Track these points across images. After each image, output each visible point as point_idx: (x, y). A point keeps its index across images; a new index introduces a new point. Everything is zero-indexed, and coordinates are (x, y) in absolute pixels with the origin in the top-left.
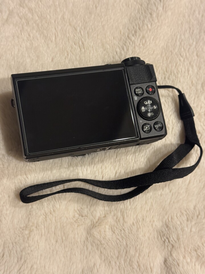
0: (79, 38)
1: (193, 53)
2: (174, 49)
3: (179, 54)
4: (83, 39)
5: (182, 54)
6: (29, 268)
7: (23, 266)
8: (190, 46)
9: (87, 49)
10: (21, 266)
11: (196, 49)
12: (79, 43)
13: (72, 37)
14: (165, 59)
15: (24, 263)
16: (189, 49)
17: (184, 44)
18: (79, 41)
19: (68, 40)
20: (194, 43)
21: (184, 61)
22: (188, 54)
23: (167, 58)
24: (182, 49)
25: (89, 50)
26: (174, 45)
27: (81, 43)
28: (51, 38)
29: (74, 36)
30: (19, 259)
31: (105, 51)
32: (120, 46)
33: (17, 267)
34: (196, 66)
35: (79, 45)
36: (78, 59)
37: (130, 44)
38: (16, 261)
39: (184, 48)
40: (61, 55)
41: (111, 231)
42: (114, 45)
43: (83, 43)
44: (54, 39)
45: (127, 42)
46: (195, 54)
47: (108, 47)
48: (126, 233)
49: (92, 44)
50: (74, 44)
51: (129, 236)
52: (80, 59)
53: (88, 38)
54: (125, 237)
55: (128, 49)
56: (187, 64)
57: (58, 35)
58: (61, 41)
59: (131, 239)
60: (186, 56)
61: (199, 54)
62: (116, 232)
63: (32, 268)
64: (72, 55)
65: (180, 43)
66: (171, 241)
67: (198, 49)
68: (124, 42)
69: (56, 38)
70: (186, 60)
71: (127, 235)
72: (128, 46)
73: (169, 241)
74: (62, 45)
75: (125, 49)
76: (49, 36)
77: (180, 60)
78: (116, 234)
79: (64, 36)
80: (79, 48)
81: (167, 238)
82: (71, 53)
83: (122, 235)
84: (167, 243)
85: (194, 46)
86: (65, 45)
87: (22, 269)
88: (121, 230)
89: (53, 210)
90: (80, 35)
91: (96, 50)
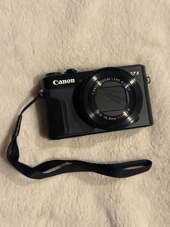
0: (31, 5)
1: (122, 10)
2: (108, 9)
3: (112, 12)
4: (34, 6)
5: (114, 12)
6: (14, 189)
7: (9, 188)
8: (120, 4)
9: (38, 13)
10: (7, 188)
11: (125, 7)
12: (31, 9)
13: (24, 4)
14: (102, 16)
15: (9, 185)
16: (119, 7)
17: (115, 4)
18: (31, 7)
19: (22, 7)
20: (123, 2)
21: (116, 17)
22: (119, 12)
23: (103, 15)
24: (114, 8)
25: (40, 13)
26: (107, 5)
27: (32, 9)
28: (7, 7)
29: (27, 3)
30: (5, 183)
31: (53, 13)
32: (65, 9)
33: (5, 189)
34: (126, 20)
35: (32, 11)
36: (32, 21)
37: (72, 6)
38: (3, 185)
39: (115, 7)
40: (18, 20)
41: (70, 152)
42: (60, 8)
43: (34, 9)
44: (10, 8)
45: (70, 4)
46: (124, 11)
47: (56, 9)
48: (81, 152)
49: (42, 8)
50: (27, 10)
51: (84, 154)
52: (34, 21)
53: (38, 4)
54: (81, 155)
55: (71, 10)
56: (119, 20)
57: (12, 5)
58: (16, 9)
59: (85, 156)
60: (117, 13)
61: (127, 11)
62: (75, 153)
63: (16, 188)
64: (27, 18)
65: (112, 3)
66: (115, 153)
67: (126, 7)
68: (68, 5)
69: (12, 6)
70: (117, 16)
71: (82, 153)
72: (71, 8)
73: (114, 153)
74: (17, 12)
75: (69, 11)
76: (5, 6)
77: (113, 16)
78: (74, 154)
79: (18, 4)
80: (32, 13)
81: (113, 151)
82: (26, 17)
83: (79, 154)
84: (113, 154)
85: (122, 4)
86: (20, 12)
87: (8, 190)
88: (78, 151)
89: (27, 145)
90: (31, 2)
91: (46, 13)
